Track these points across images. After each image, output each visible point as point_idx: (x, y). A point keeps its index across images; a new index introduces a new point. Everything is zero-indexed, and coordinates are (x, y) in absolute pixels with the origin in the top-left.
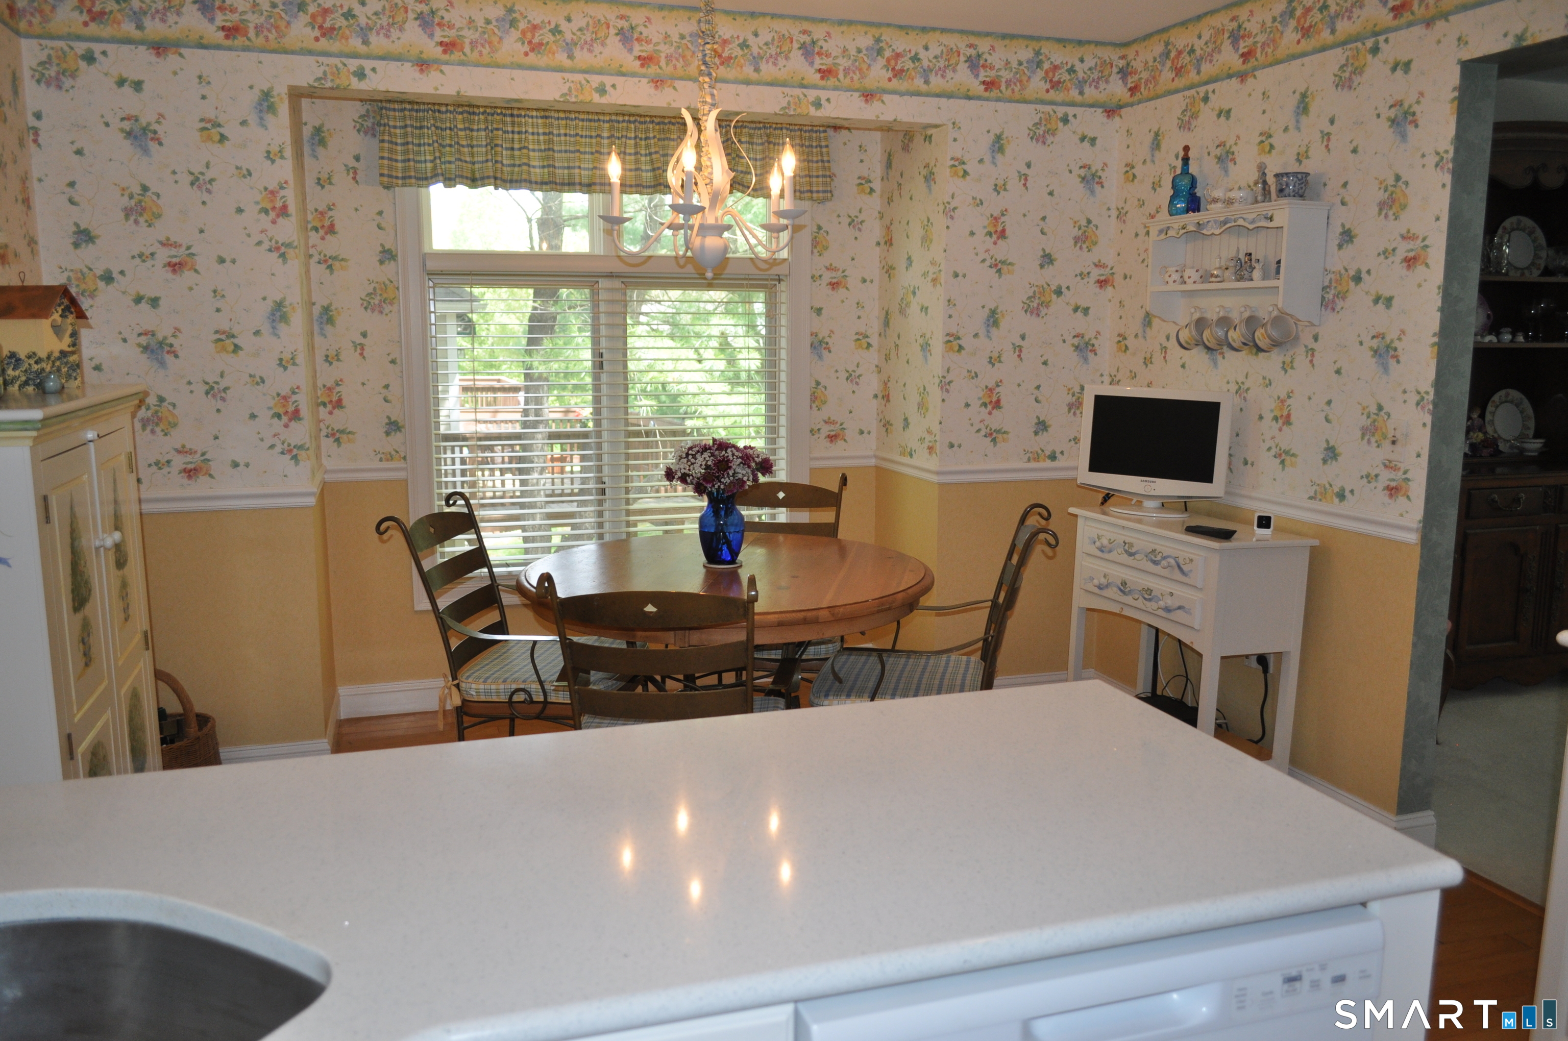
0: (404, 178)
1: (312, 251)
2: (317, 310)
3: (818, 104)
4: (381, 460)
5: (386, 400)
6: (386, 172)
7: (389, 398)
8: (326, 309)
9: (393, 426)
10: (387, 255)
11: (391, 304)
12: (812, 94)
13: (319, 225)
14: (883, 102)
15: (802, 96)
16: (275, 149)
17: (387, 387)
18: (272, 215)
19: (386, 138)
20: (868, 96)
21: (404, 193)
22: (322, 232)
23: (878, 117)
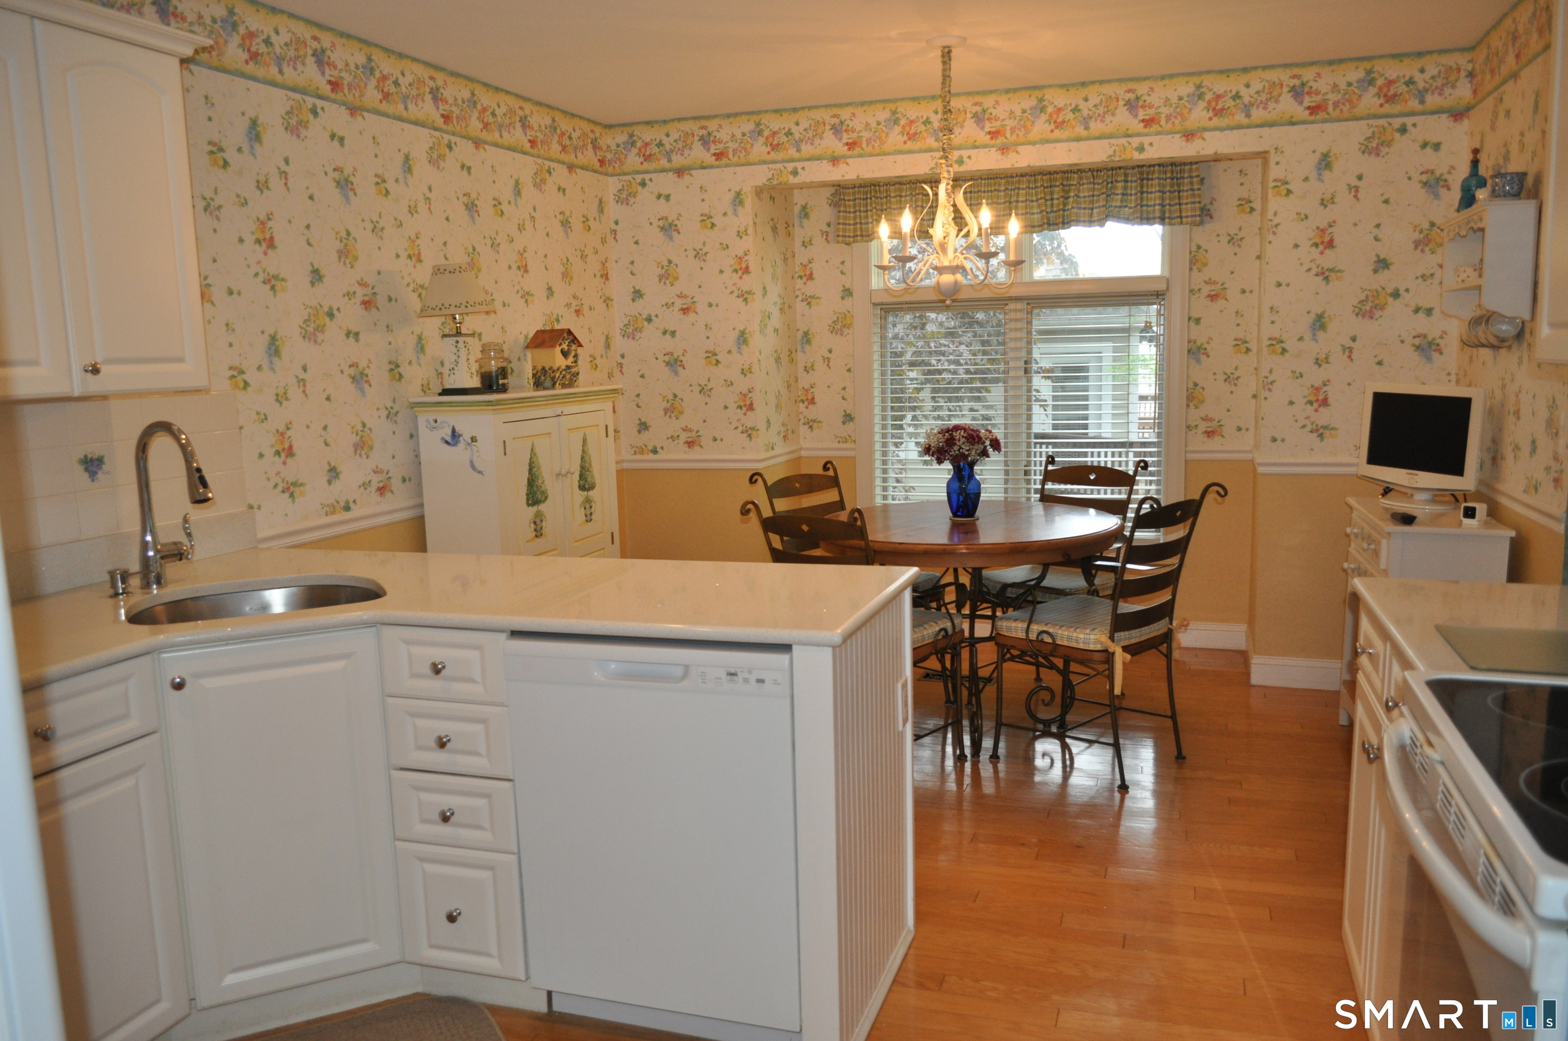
0: (854, 237)
1: (798, 293)
2: (800, 334)
3: (1141, 149)
4: (839, 442)
5: (843, 399)
6: (841, 234)
7: (846, 397)
8: (806, 334)
9: (848, 418)
10: (847, 293)
11: (849, 328)
12: (1136, 141)
13: (803, 274)
14: (1203, 139)
15: (1126, 144)
16: (742, 229)
17: (844, 389)
18: (740, 273)
19: (842, 209)
20: (1189, 135)
21: (857, 246)
22: (804, 279)
23: (1198, 152)
